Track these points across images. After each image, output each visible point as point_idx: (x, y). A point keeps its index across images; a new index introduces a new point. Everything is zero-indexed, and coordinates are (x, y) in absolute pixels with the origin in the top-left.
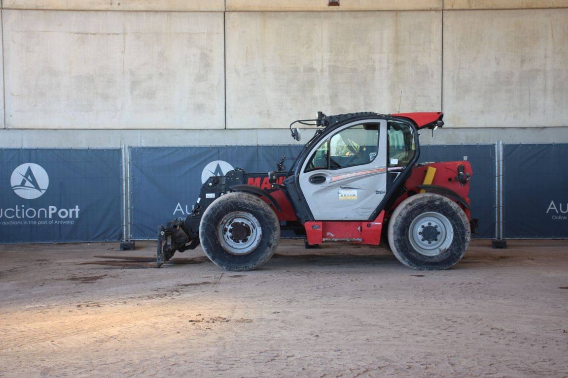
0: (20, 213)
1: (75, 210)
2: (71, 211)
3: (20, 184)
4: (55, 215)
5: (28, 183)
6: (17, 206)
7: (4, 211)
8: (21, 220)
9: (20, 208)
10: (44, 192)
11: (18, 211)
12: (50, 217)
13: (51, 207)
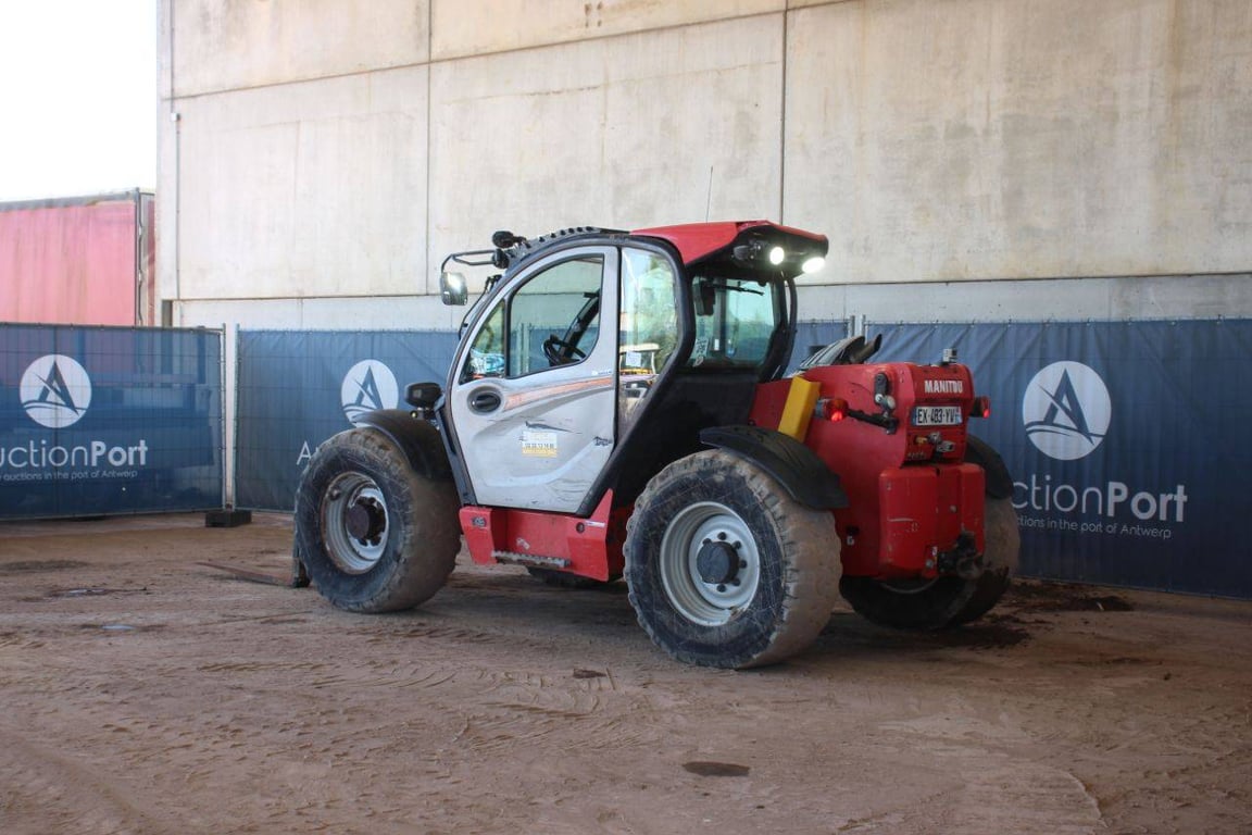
0: (38, 458)
1: (140, 449)
2: (132, 450)
3: (37, 397)
4: (103, 459)
5: (52, 396)
6: (32, 443)
7: (7, 453)
8: (40, 469)
9: (38, 446)
10: (81, 413)
11: (35, 453)
12: (94, 463)
13: (95, 444)
